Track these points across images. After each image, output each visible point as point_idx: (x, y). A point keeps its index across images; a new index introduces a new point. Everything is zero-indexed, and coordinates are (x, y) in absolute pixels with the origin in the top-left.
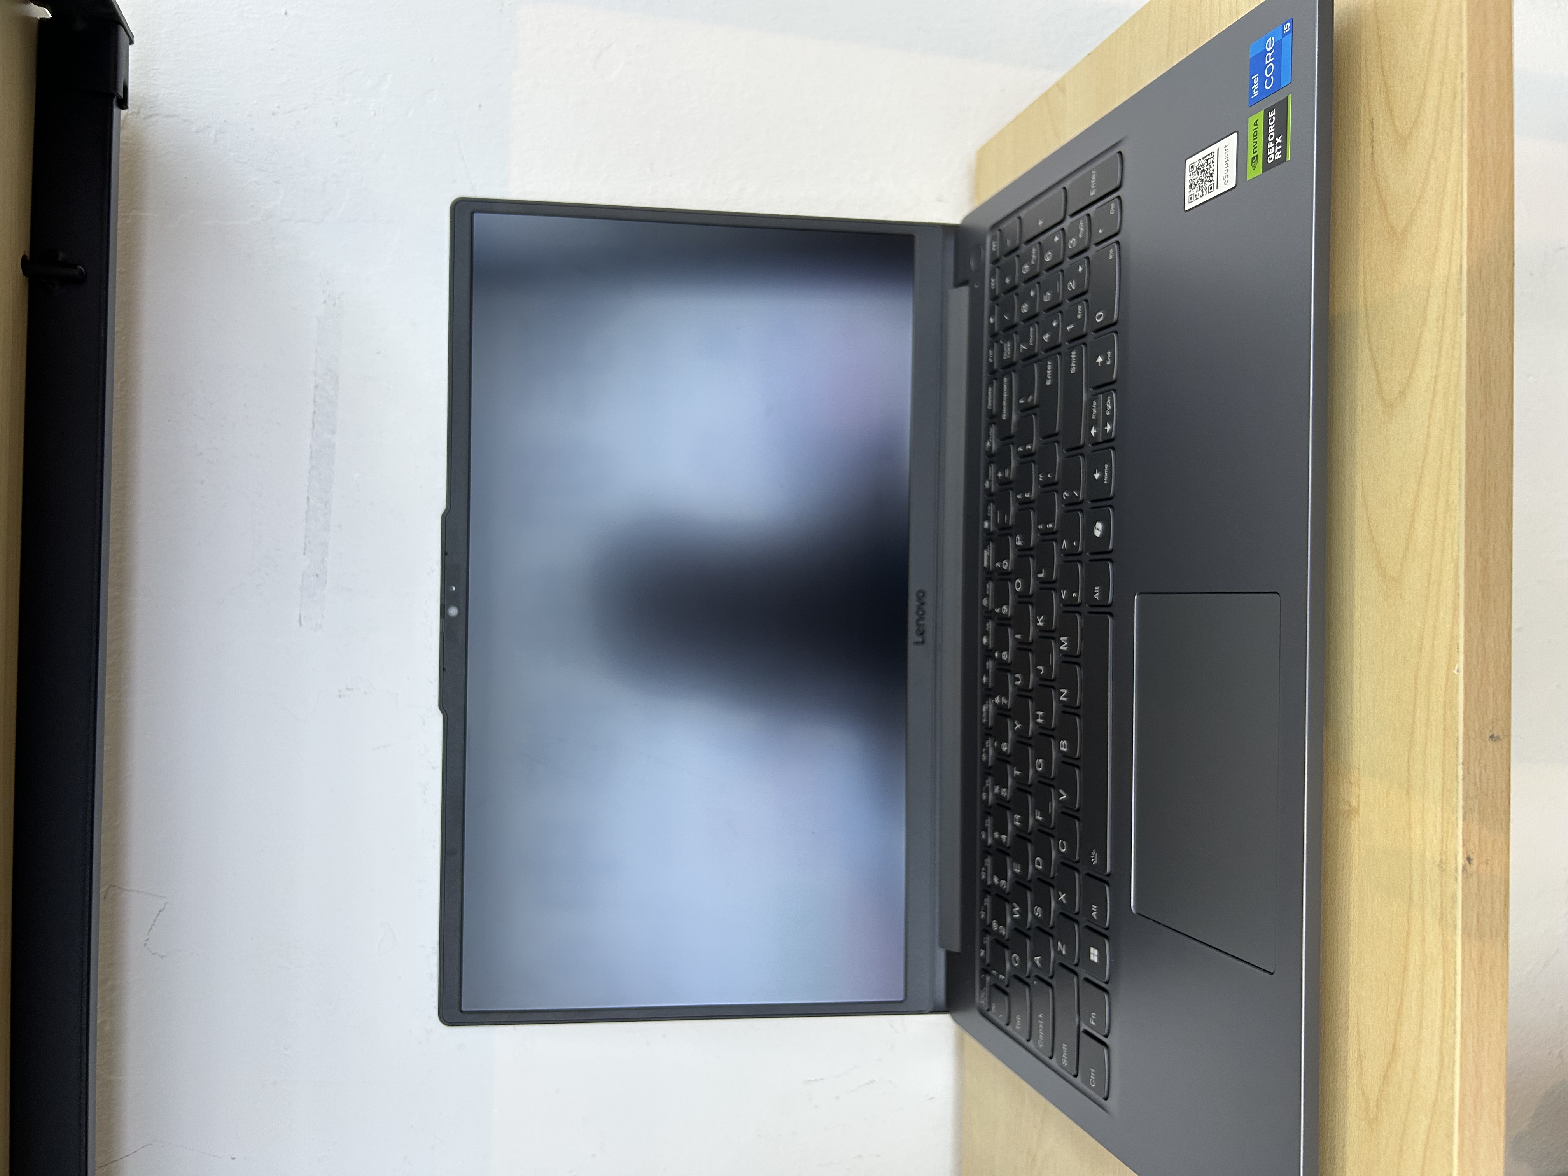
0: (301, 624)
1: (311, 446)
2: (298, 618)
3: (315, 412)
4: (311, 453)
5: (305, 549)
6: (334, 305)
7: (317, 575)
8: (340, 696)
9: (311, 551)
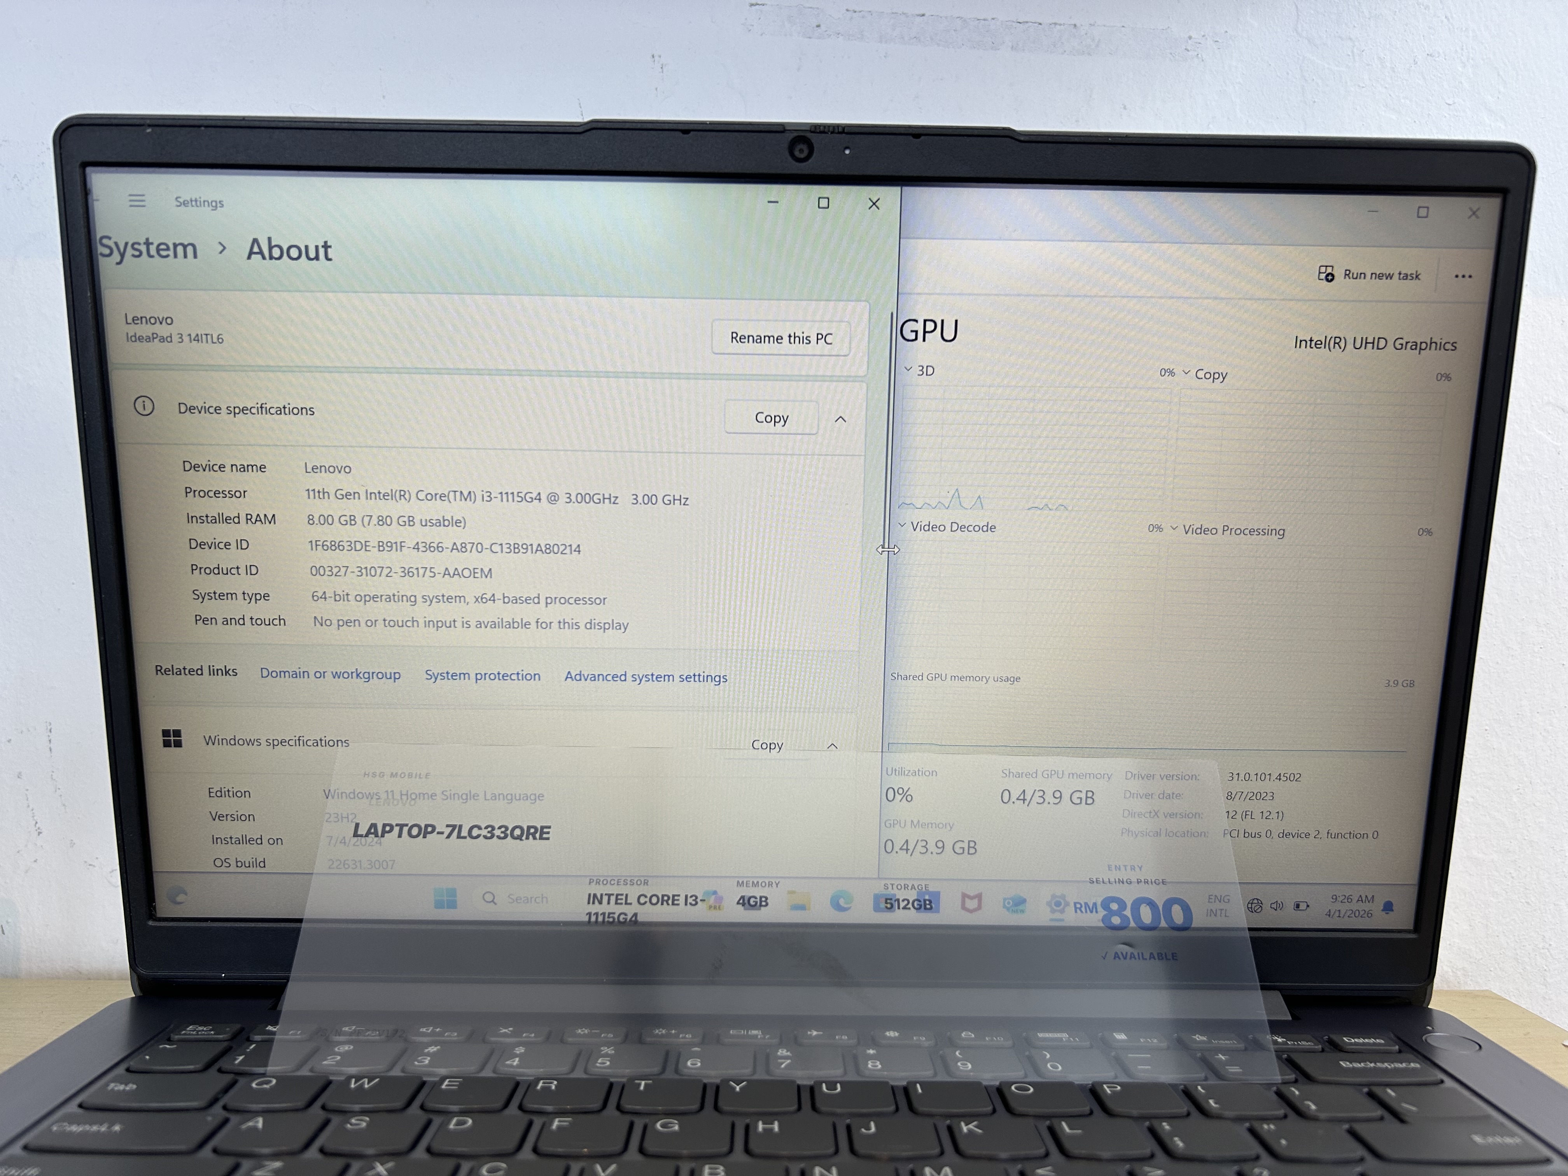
0: (752, 5)
1: (993, 19)
3: (1040, 24)
4: (984, 20)
5: (855, 12)
6: (1186, 49)
7: (818, 26)
8: (653, 57)
9: (851, 18)
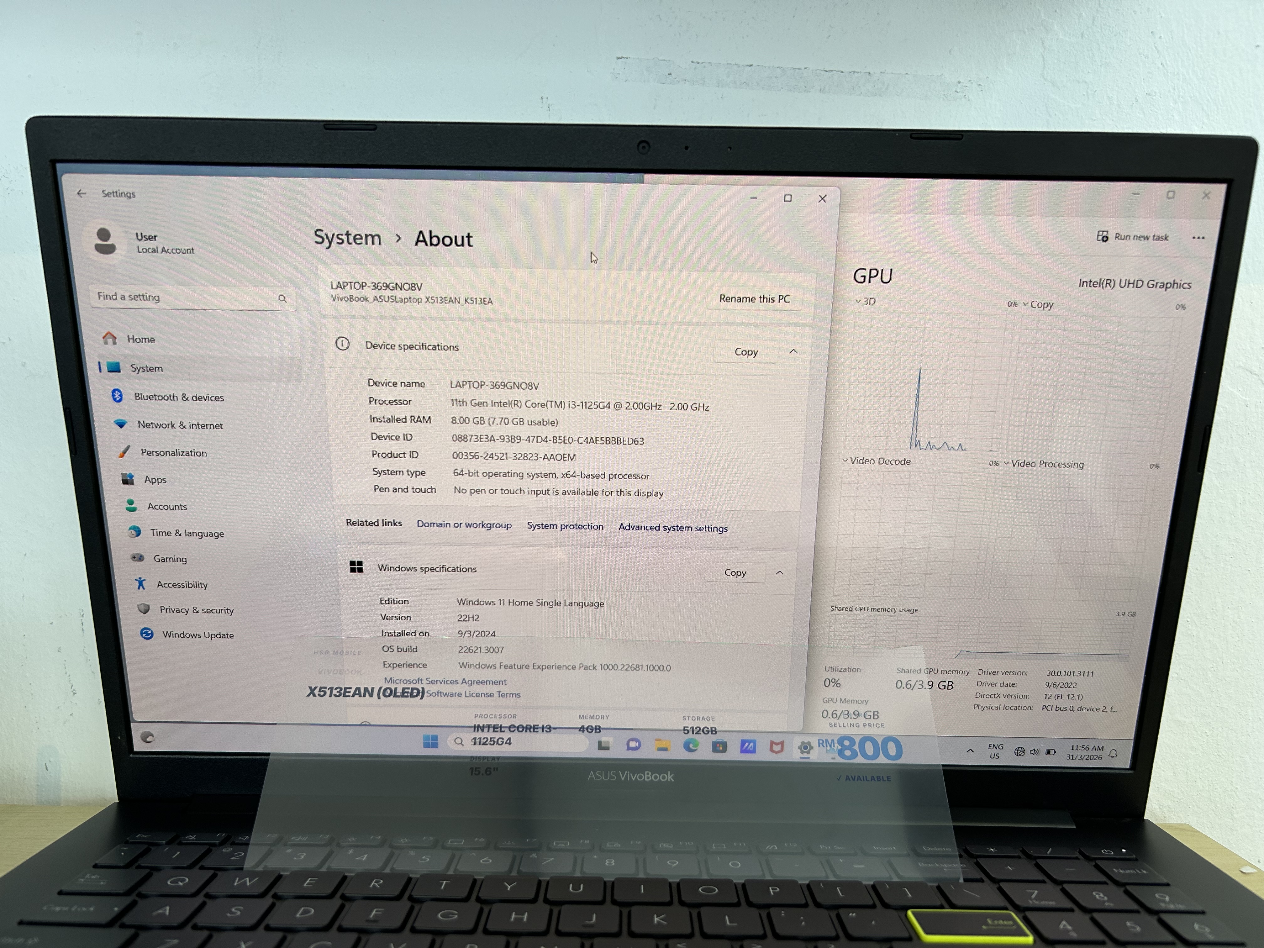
0: (618, 58)
1: (805, 68)
2: (625, 56)
3: (842, 72)
4: (799, 69)
5: (698, 63)
6: (956, 91)
7: (670, 74)
8: (542, 98)
9: (695, 68)
